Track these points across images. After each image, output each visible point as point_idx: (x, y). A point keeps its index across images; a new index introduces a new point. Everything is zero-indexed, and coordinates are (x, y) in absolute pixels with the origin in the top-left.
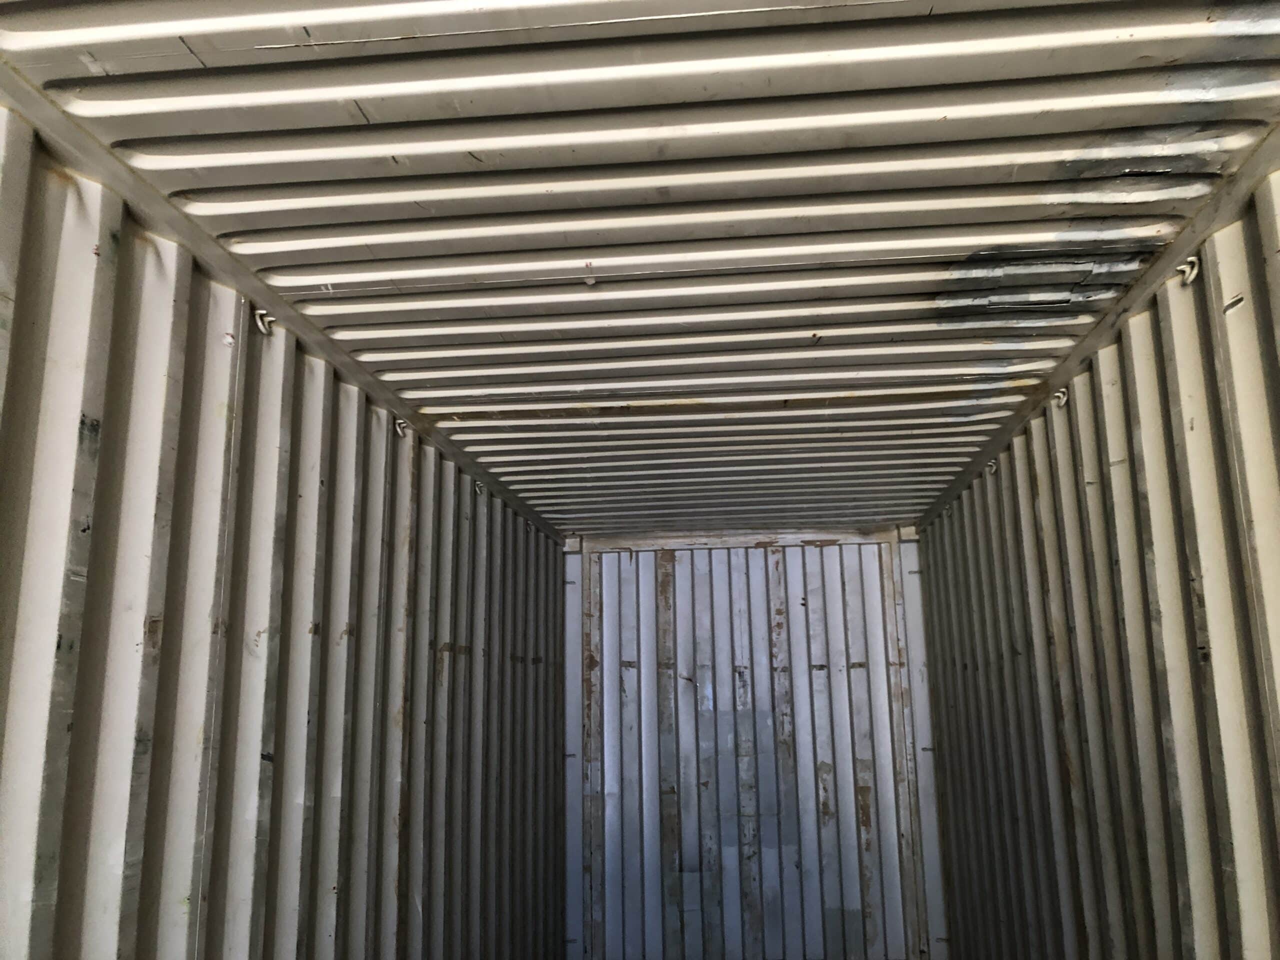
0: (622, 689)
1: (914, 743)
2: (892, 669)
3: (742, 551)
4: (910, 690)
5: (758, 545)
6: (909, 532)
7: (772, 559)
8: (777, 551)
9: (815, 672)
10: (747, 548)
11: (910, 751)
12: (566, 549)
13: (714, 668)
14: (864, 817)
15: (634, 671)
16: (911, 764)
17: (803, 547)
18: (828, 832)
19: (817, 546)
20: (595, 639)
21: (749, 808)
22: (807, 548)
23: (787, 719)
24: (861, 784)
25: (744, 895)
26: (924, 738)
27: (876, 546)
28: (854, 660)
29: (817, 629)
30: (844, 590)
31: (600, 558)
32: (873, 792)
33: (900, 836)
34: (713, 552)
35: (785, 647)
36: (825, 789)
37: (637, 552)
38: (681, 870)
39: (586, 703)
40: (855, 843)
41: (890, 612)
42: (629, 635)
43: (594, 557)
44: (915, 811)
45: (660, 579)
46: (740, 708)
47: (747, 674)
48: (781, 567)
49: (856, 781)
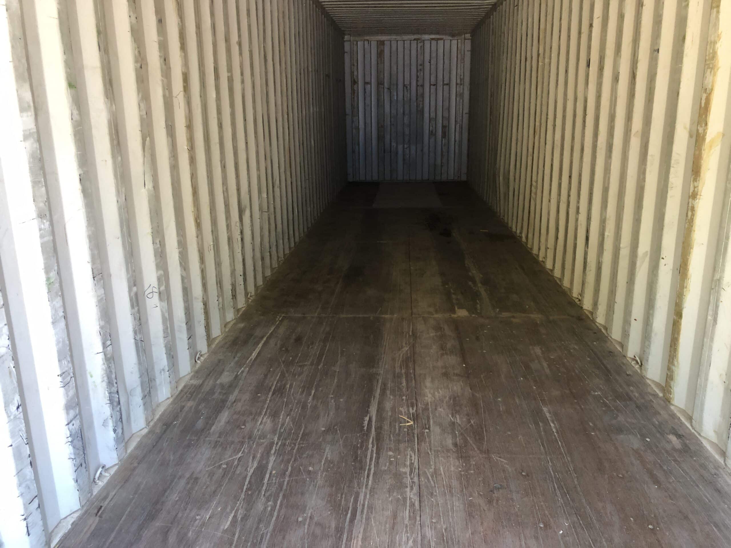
0: (365, 92)
1: (462, 112)
2: (458, 86)
3: (409, 42)
4: (463, 93)
5: (415, 40)
6: (468, 36)
7: (419, 45)
8: (421, 42)
9: (432, 87)
10: (411, 40)
11: (461, 114)
12: (345, 40)
13: (397, 85)
14: (445, 134)
15: (369, 86)
16: (461, 118)
17: (431, 40)
18: (432, 140)
19: (435, 40)
20: (355, 73)
21: (407, 132)
23: (421, 103)
25: (404, 160)
26: (466, 110)
27: (456, 41)
28: (445, 82)
29: (433, 71)
30: (444, 57)
31: (357, 43)
32: (447, 128)
33: (455, 141)
34: (398, 41)
35: (422, 77)
36: (432, 126)
37: (371, 41)
38: (384, 152)
39: (353, 96)
40: (440, 143)
41: (459, 65)
42: (368, 73)
43: (355, 43)
44: (461, 133)
45: (379, 52)
46: (405, 99)
47: (409, 87)
48: (422, 47)
49: (442, 123)
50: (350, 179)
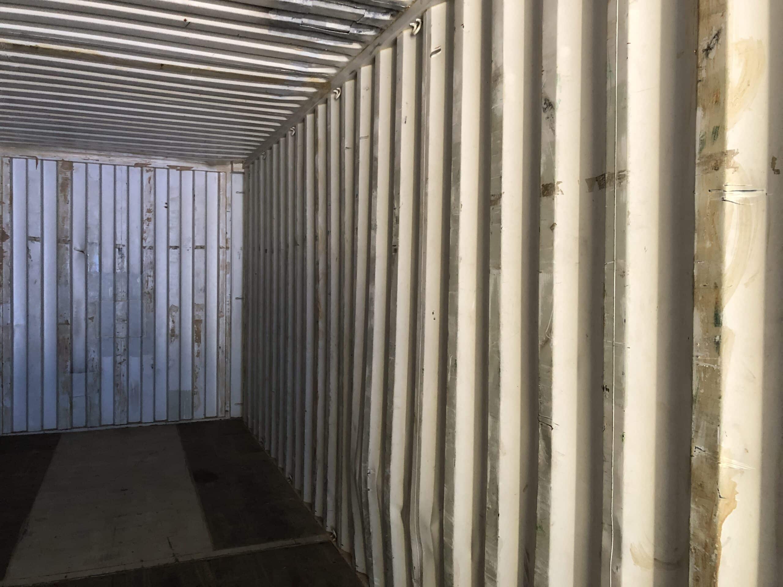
0: (28, 255)
1: (231, 295)
2: (221, 250)
3: (124, 168)
4: (231, 264)
5: (136, 165)
6: (239, 167)
7: (146, 176)
8: (150, 170)
9: (171, 250)
10: (128, 166)
11: (228, 299)
13: (100, 244)
14: (197, 337)
15: (38, 244)
16: (228, 307)
17: (168, 169)
18: (174, 346)
19: (177, 170)
20: (6, 220)
21: (122, 332)
22: (171, 170)
23: (151, 279)
25: (115, 385)
26: (238, 292)
27: (217, 174)
28: (197, 244)
29: (174, 223)
30: (194, 200)
31: (11, 162)
32: (203, 323)
33: (219, 347)
34: (103, 166)
35: (152, 233)
36: (173, 322)
37: (42, 160)
40: (190, 351)
41: (222, 215)
42: (34, 219)
43: (6, 160)
44: (229, 334)
45: (60, 181)
46: (118, 271)
47: (125, 250)
48: (152, 181)
49: (193, 316)
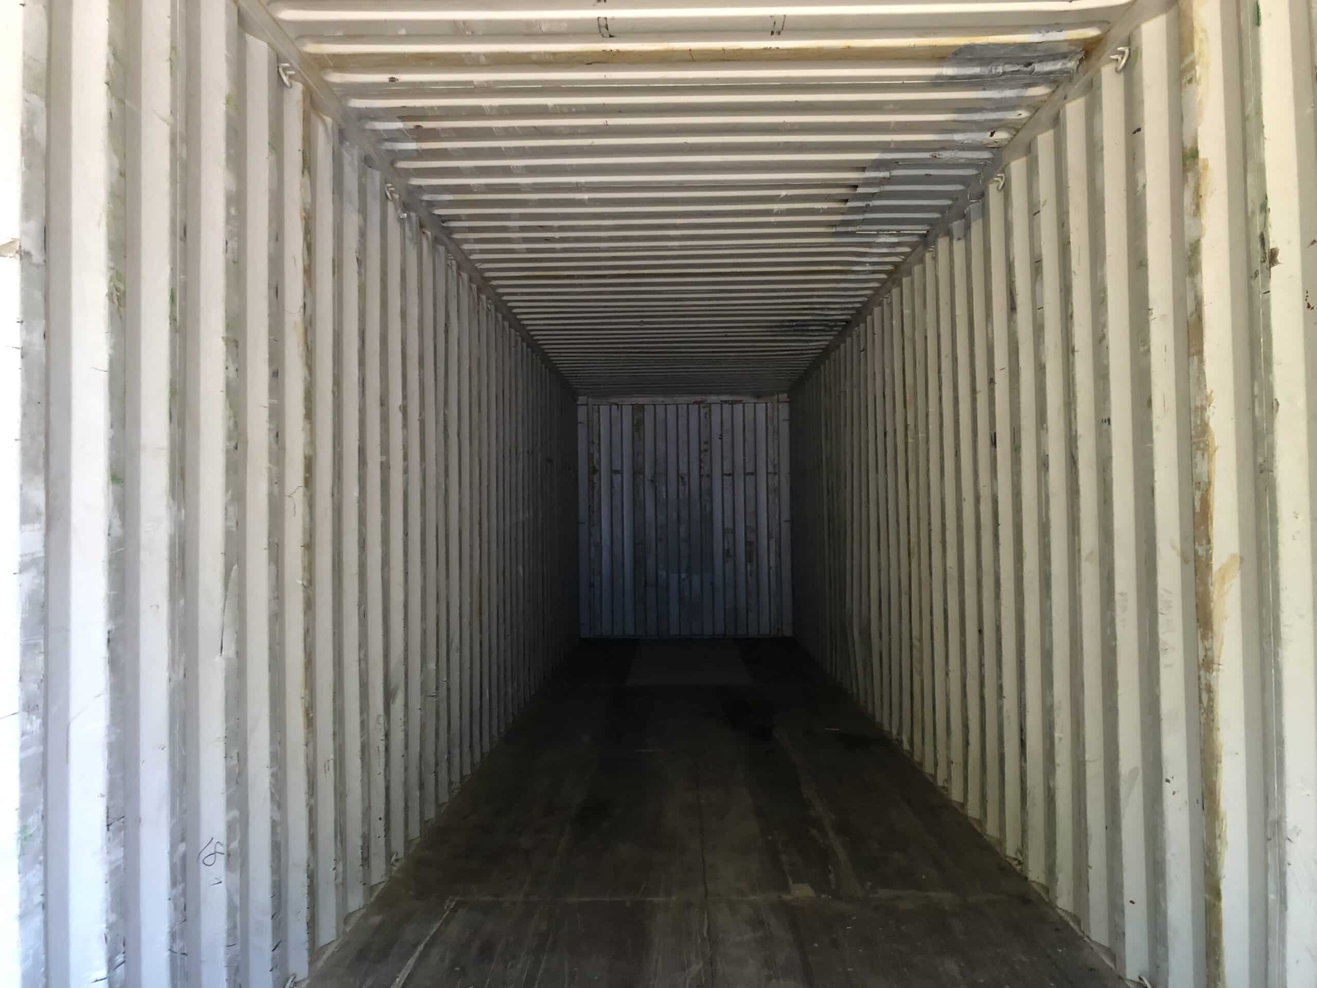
0: (612, 487)
1: (780, 517)
2: (770, 476)
3: (685, 406)
4: (779, 488)
5: (695, 403)
6: (784, 397)
7: (703, 411)
8: (706, 406)
9: (725, 477)
11: (777, 522)
12: (579, 403)
13: (666, 474)
14: (749, 558)
15: (619, 476)
16: (777, 529)
17: (721, 404)
18: (730, 566)
19: (730, 404)
20: (596, 456)
21: (685, 552)
22: (724, 405)
23: (708, 504)
24: (748, 540)
25: (680, 599)
26: (786, 515)
27: (764, 404)
28: (747, 471)
29: (728, 453)
30: (744, 431)
31: (599, 408)
32: (755, 546)
33: (769, 568)
34: (668, 406)
35: (709, 463)
36: (728, 543)
38: (645, 586)
39: (591, 493)
40: (744, 571)
41: (770, 443)
42: (616, 455)
43: (596, 407)
44: (779, 555)
45: (635, 422)
46: (681, 497)
47: (686, 478)
48: (708, 416)
49: (746, 537)
50: (585, 633)
